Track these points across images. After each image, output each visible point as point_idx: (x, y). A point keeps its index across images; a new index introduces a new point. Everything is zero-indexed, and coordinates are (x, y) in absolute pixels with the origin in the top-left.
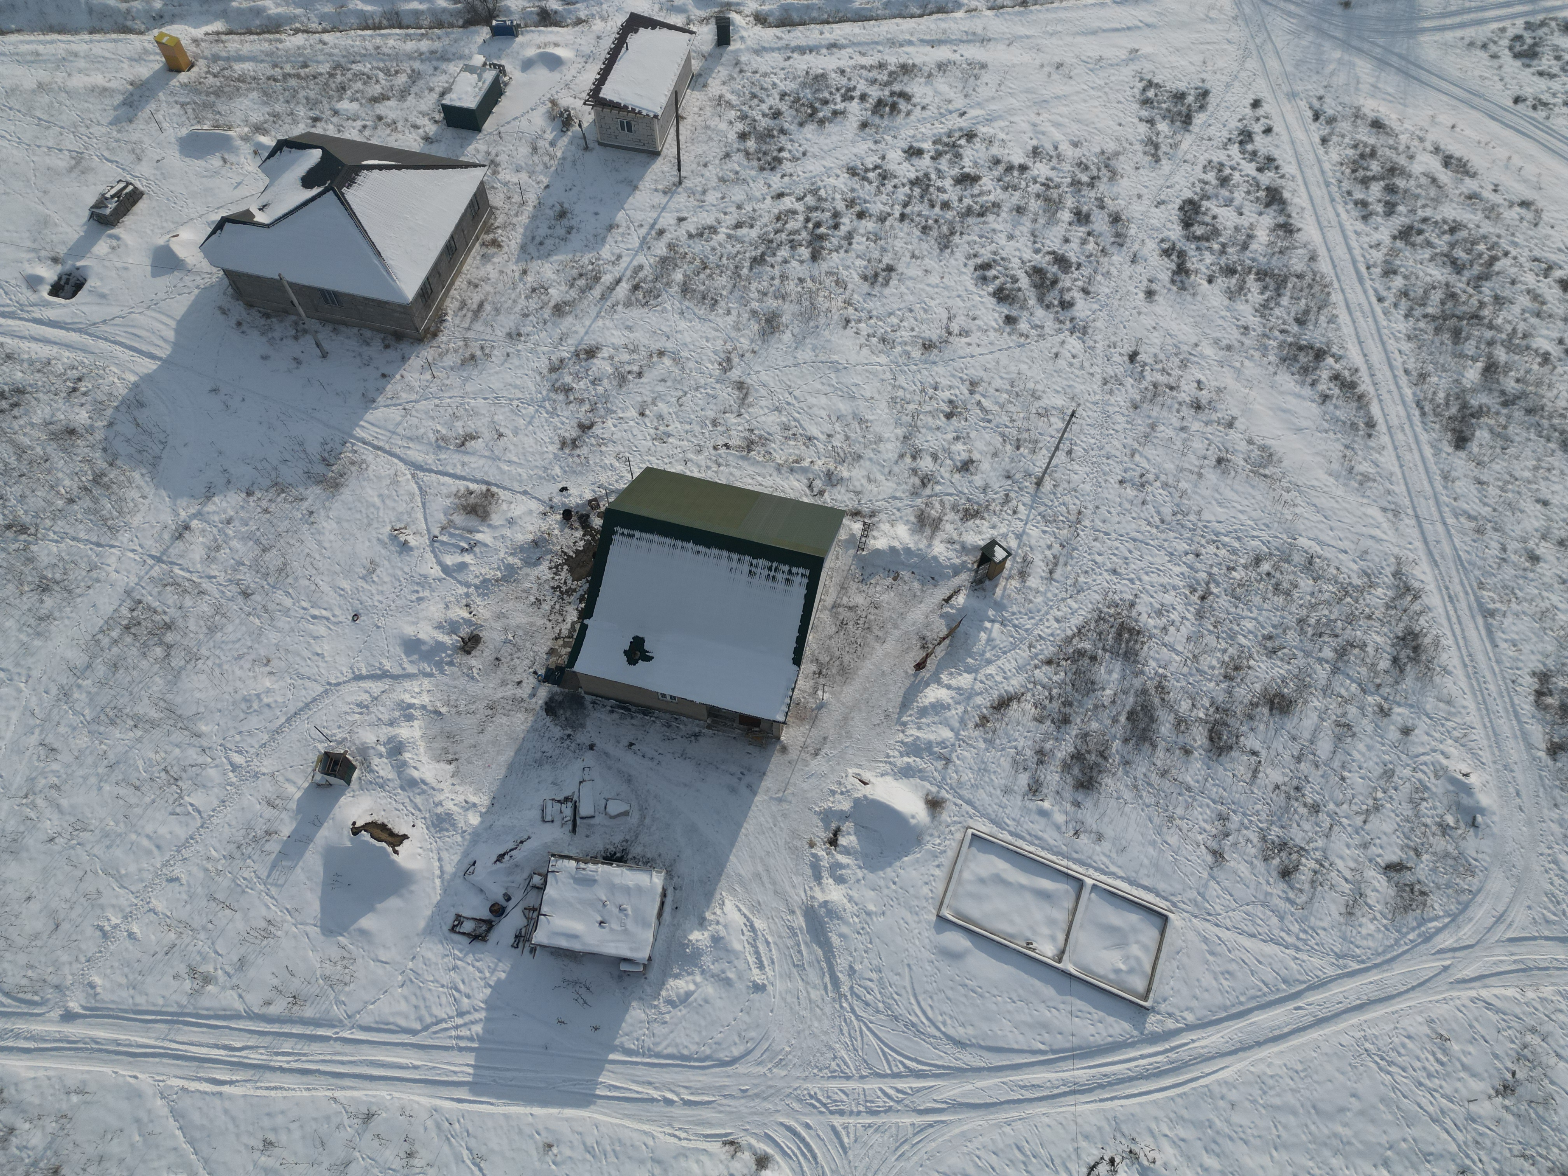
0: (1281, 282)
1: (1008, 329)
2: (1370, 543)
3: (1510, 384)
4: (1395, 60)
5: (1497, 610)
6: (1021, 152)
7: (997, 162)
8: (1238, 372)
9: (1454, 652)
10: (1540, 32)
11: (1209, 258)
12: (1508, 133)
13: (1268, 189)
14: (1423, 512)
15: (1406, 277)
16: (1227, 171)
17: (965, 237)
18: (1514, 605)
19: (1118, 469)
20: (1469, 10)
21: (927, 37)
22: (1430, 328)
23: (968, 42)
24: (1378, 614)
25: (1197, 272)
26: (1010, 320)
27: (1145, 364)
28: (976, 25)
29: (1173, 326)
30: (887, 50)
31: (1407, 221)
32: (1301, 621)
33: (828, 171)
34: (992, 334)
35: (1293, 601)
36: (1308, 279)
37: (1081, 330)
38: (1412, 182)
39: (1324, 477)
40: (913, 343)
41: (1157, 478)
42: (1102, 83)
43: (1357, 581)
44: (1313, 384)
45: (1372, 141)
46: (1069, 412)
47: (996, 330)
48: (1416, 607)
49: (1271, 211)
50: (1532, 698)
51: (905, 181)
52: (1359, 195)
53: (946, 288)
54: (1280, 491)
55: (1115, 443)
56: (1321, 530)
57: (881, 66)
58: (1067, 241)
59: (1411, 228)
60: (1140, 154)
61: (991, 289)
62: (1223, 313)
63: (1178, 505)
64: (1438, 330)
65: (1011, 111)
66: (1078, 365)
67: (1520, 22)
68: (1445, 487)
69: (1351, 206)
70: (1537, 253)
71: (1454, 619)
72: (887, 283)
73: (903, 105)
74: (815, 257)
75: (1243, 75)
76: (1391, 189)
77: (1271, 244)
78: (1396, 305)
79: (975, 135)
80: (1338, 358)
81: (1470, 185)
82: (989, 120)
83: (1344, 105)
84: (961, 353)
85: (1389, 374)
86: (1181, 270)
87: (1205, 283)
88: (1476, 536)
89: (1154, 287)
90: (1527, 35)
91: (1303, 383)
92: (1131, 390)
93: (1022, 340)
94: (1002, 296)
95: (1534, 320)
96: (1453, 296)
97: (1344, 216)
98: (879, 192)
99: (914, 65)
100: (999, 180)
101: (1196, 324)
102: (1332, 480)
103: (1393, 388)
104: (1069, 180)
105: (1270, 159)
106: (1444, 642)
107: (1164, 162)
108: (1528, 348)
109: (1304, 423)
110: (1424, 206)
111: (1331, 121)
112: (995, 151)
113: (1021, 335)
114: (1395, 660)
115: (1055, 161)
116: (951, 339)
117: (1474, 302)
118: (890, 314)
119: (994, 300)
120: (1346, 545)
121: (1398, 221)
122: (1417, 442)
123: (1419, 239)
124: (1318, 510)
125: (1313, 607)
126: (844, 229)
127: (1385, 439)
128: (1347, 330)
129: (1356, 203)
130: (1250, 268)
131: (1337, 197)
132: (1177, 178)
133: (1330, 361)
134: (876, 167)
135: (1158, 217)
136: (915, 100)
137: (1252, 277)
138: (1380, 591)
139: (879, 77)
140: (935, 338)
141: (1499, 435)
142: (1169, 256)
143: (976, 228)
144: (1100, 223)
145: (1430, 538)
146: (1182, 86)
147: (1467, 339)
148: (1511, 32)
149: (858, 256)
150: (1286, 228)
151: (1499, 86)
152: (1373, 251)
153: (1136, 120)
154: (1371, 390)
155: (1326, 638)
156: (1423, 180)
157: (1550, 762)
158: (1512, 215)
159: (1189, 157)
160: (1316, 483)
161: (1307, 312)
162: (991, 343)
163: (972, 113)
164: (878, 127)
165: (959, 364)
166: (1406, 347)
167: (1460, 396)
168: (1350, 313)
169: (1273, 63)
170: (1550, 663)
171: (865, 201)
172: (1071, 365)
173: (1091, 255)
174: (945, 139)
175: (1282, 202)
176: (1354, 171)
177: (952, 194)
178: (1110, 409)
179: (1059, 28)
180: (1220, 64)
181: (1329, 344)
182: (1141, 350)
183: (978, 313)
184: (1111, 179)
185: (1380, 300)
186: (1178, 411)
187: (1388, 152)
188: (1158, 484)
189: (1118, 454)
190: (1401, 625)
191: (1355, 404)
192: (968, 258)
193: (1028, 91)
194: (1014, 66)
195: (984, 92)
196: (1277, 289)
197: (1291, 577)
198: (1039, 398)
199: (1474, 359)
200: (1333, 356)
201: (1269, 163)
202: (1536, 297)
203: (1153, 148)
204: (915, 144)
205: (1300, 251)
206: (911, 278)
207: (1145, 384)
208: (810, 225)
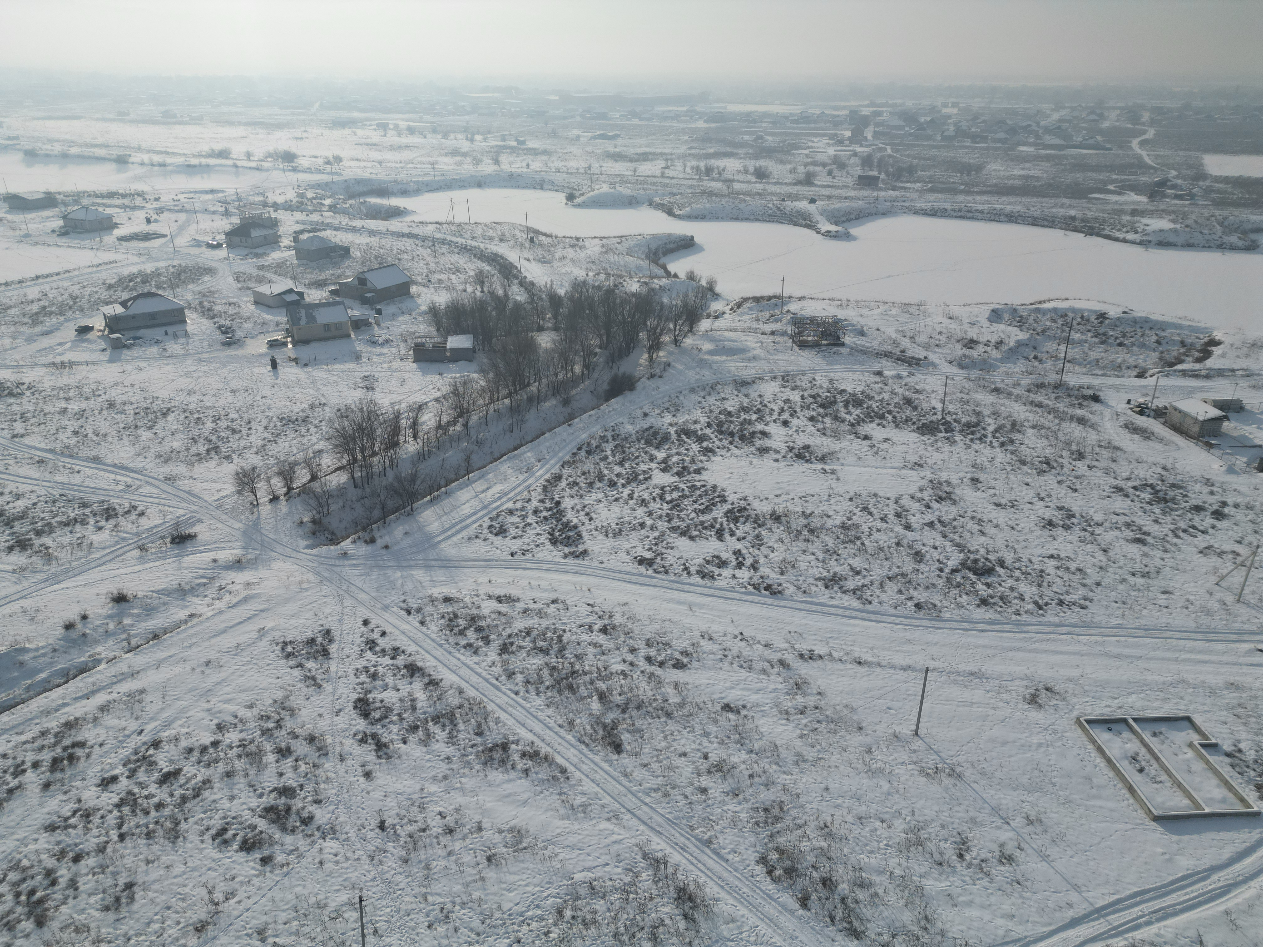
0: (451, 717)
1: (268, 869)
2: (616, 847)
3: (618, 699)
4: (433, 563)
5: (710, 837)
6: (207, 734)
7: (190, 750)
8: (462, 789)
9: (710, 884)
10: (500, 519)
11: (395, 729)
12: (519, 572)
13: (405, 666)
14: (630, 806)
15: (521, 673)
16: (372, 670)
17: (191, 820)
18: (716, 827)
19: (421, 918)
20: (457, 524)
21: (81, 694)
22: (555, 693)
23: (120, 681)
24: (655, 892)
25: (392, 741)
26: (265, 861)
27: (394, 826)
28: (123, 667)
29: (399, 787)
30: (44, 720)
31: (501, 642)
32: (616, 935)
33: (24, 842)
34: (256, 881)
35: (601, 925)
36: (466, 705)
37: (330, 832)
38: (488, 620)
39: (560, 823)
40: (185, 934)
41: (454, 903)
42: (248, 659)
43: (627, 879)
44: (513, 768)
45: (450, 609)
46: (357, 900)
47: (257, 876)
48: (671, 870)
49: (417, 678)
50: (768, 879)
51: (110, 807)
52: (463, 642)
53: (194, 869)
54: (541, 852)
55: (407, 899)
56: (584, 861)
57: (43, 734)
58: (281, 775)
59: (505, 644)
60: (305, 689)
61: (235, 847)
62: (427, 757)
63: (481, 913)
64: (560, 692)
65: (184, 710)
66: (343, 859)
67: (486, 519)
68: (630, 781)
69: (463, 650)
70: (579, 623)
71: (695, 862)
72: (132, 899)
73: (79, 752)
74: (40, 923)
75: (346, 610)
76: (479, 629)
77: (429, 698)
78: (527, 692)
79: (160, 741)
80: (517, 742)
81: (520, 606)
82: (167, 725)
83: (421, 599)
84: (236, 914)
85: (552, 733)
86: (380, 746)
87: (402, 745)
88: (667, 799)
89: (368, 768)
90: (494, 523)
91: (507, 771)
92: (395, 850)
93: (285, 869)
94: (247, 846)
95: (603, 658)
96: (554, 668)
97: (462, 658)
98: (87, 829)
99: (77, 719)
100: (199, 762)
101: (414, 776)
102: (566, 822)
103: (560, 740)
104: (259, 732)
105: (396, 649)
106: (701, 881)
107: (325, 685)
108: (612, 674)
109: (526, 796)
110: (504, 629)
111: (419, 610)
112: (184, 743)
113: (282, 866)
114: (686, 916)
115: (240, 726)
116: (220, 908)
117: (567, 665)
118: (148, 924)
119: (243, 854)
120: (604, 859)
121: (496, 644)
122: (596, 764)
123: (514, 648)
124: (572, 847)
125: (615, 918)
126: (63, 882)
127: (578, 774)
128: (510, 722)
129: (465, 647)
130: (426, 719)
131: (451, 649)
132: (341, 691)
133: (513, 746)
134: (75, 812)
135: (341, 721)
136: (89, 744)
137: (431, 724)
138: (644, 876)
139: (46, 742)
140: (204, 917)
141: (634, 731)
142: (366, 742)
143: (197, 808)
144: (301, 748)
145: (645, 819)
146: (309, 635)
147: (578, 687)
148: (485, 525)
149: (90, 895)
150: (433, 683)
151: (498, 552)
152: (493, 668)
153: (289, 670)
154: (549, 749)
155: (638, 935)
156: (494, 616)
157: (808, 914)
158: (552, 609)
159: (340, 674)
160: (558, 831)
161: (479, 725)
162: (259, 889)
163: (149, 727)
164: (62, 781)
165: (239, 923)
166: (550, 711)
167: (598, 721)
168: (506, 712)
169: (362, 596)
170: (759, 848)
171: (76, 845)
172: (337, 862)
173: (307, 774)
174: (134, 758)
175: (420, 669)
176: (451, 631)
177: (161, 794)
178: (388, 876)
179: (194, 640)
180: (327, 611)
181: (505, 737)
182: (385, 817)
183: (235, 872)
184: (292, 716)
185: (517, 693)
186: (439, 844)
187: (464, 611)
188: (457, 907)
189: (414, 906)
190: (672, 889)
191: (546, 764)
192: (202, 834)
193: (190, 691)
194: (169, 680)
195: (151, 709)
196: (452, 722)
197: (588, 908)
198: (325, 906)
199: (590, 697)
200: (513, 743)
201: (396, 652)
202: (595, 645)
203: (312, 681)
204: (106, 776)
205: (450, 692)
206: (155, 881)
207: (402, 840)
208: (23, 898)
